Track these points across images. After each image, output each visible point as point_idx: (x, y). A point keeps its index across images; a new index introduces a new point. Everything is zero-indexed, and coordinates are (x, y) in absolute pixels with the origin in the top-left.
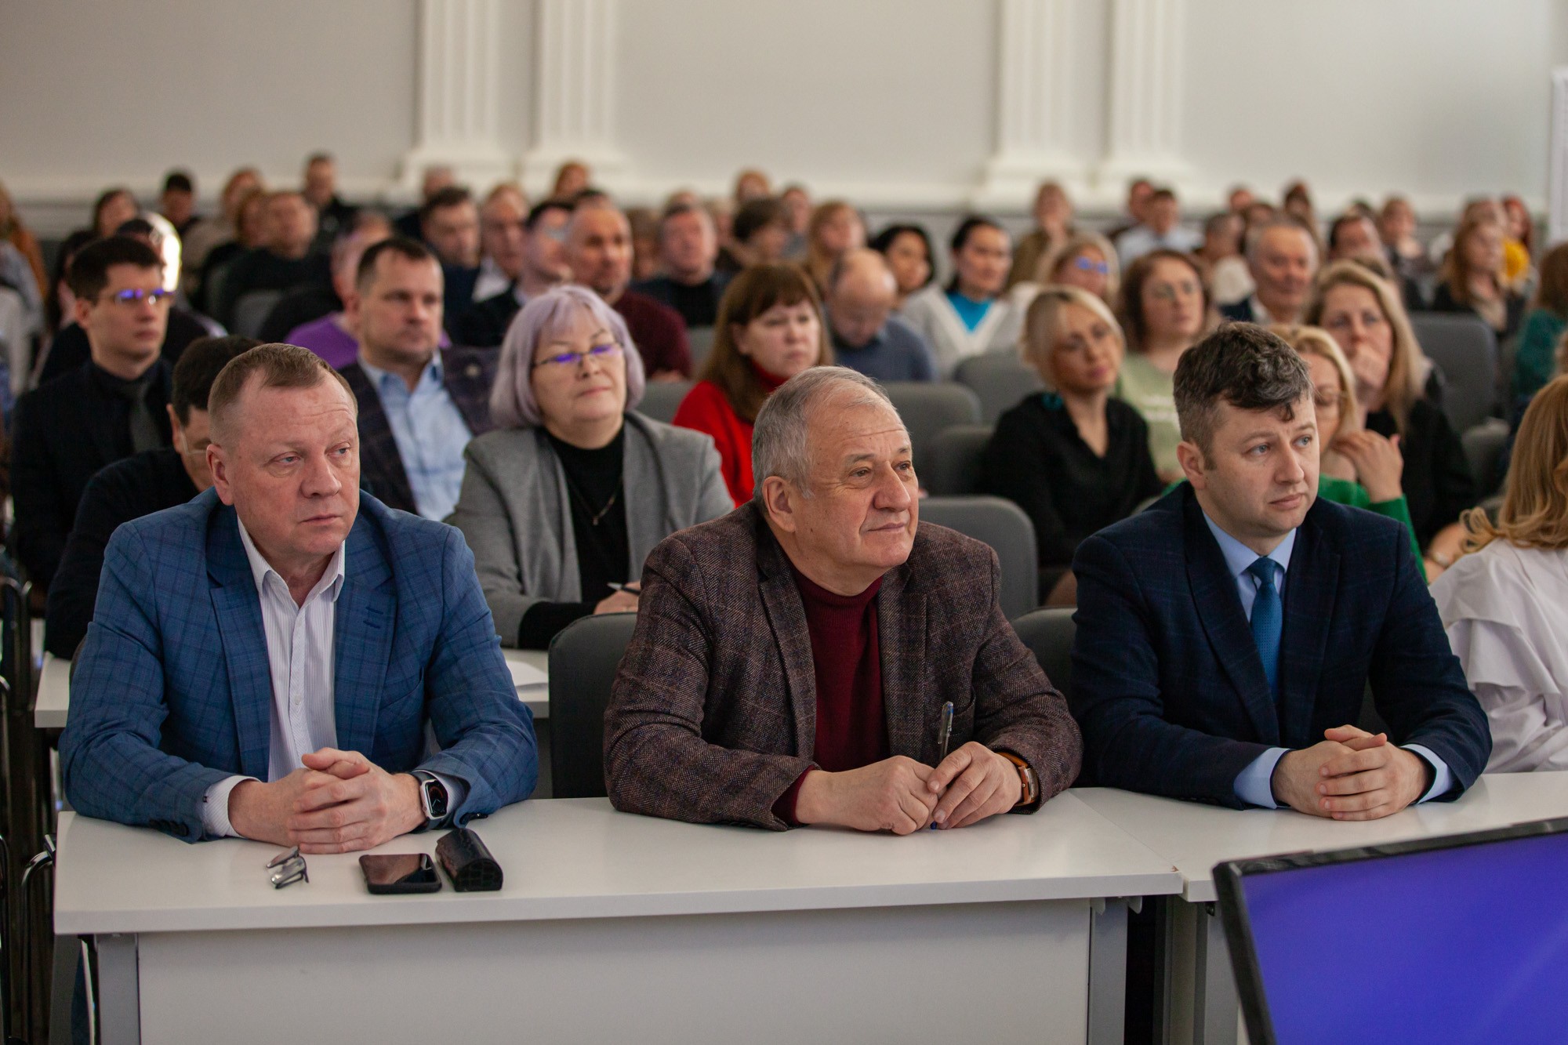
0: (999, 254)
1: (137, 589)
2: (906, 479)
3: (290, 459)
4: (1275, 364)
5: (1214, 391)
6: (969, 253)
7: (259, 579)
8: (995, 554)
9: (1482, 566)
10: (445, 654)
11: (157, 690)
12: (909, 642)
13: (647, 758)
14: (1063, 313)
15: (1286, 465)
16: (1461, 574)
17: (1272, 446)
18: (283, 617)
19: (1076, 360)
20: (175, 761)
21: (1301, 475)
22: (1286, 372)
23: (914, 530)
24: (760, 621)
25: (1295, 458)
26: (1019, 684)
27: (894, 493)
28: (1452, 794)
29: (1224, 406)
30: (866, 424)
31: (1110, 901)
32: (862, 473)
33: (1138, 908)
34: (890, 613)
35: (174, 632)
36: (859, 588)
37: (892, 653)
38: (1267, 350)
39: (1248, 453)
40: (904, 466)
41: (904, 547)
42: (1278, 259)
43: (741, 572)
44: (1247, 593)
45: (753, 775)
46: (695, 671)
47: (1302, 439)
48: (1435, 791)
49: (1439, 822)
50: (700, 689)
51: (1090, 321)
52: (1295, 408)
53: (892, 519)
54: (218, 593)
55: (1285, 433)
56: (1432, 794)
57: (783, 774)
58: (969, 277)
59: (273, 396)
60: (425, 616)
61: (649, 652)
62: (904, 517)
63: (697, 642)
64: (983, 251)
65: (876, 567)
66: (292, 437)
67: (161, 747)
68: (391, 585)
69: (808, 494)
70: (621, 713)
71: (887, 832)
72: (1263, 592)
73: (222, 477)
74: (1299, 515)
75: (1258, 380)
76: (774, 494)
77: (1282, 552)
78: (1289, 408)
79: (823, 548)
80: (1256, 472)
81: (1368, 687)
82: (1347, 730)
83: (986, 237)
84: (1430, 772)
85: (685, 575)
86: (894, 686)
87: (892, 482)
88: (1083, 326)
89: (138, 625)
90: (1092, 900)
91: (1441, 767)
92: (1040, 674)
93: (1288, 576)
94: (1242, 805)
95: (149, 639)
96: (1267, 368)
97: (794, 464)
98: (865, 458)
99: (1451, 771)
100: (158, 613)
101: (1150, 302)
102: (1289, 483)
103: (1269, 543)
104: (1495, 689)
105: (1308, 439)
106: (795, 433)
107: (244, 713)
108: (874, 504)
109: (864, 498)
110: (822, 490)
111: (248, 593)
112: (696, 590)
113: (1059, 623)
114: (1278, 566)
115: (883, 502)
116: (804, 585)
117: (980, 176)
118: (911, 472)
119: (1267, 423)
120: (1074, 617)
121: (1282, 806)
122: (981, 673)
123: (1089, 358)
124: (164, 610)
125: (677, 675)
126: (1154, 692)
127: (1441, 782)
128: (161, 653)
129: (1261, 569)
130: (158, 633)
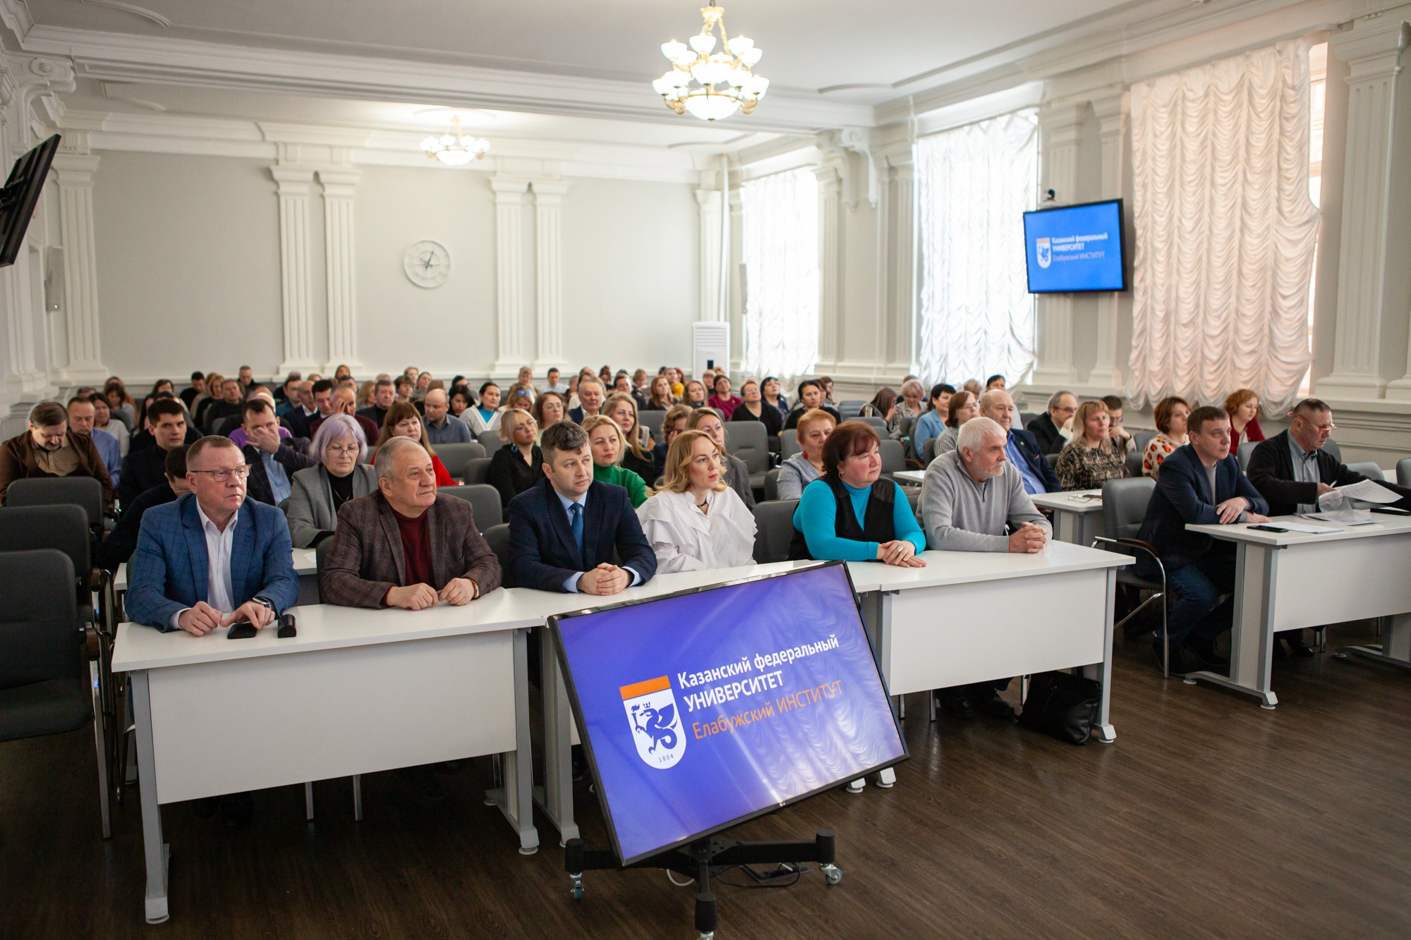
0: (497, 395)
1: (152, 532)
2: (431, 475)
3: (221, 473)
4: (574, 434)
5: (553, 444)
6: (486, 394)
7: (204, 524)
8: (470, 504)
9: (656, 501)
10: (271, 552)
11: (163, 573)
12: (439, 536)
13: (335, 585)
14: (517, 416)
15: (580, 470)
16: (649, 504)
17: (574, 463)
18: (215, 537)
19: (523, 433)
20: (168, 601)
21: (585, 473)
22: (578, 437)
23: (436, 493)
24: (379, 529)
25: (583, 467)
26: (480, 552)
27: (427, 480)
28: (641, 584)
29: (557, 450)
30: (414, 456)
31: (519, 629)
32: (416, 473)
33: (530, 632)
34: (432, 527)
35: (168, 546)
36: (417, 515)
37: (433, 541)
38: (571, 429)
39: (566, 466)
40: (431, 470)
41: (433, 499)
42: (589, 394)
43: (371, 512)
44: (570, 515)
45: (372, 589)
46: (354, 552)
47: (585, 460)
48: (635, 583)
49: (637, 594)
50: (357, 558)
51: (526, 418)
52: (582, 449)
53: (427, 490)
54: (187, 531)
55: (579, 459)
56: (634, 583)
57: (382, 589)
58: (486, 403)
59: (214, 450)
60: (265, 536)
61: (336, 547)
62: (431, 488)
63: (355, 540)
64: (491, 394)
65: (422, 507)
66: (223, 464)
67: (164, 596)
68: (254, 527)
69: (396, 483)
70: (326, 570)
71: (409, 609)
72: (576, 515)
73: (193, 484)
74: (587, 486)
75: (567, 440)
76: (384, 484)
77: (582, 500)
78: (579, 450)
79: (403, 501)
80: (569, 473)
81: (615, 547)
82: (604, 565)
83: (491, 389)
84: (632, 576)
85: (349, 516)
86: (434, 552)
87: (426, 476)
88: (524, 421)
89: (154, 546)
90: (514, 630)
91: (637, 575)
92: (488, 548)
93: (584, 509)
94: (567, 592)
95: (159, 550)
96: (571, 436)
97: (390, 472)
98: (416, 468)
99: (641, 575)
100: (162, 539)
101: (545, 409)
102: (581, 476)
103: (576, 498)
104: (661, 544)
105: (588, 460)
106: (389, 461)
107: (198, 576)
108: (420, 484)
109: (416, 483)
110: (401, 481)
111: (200, 530)
112: (353, 521)
113: (502, 530)
114: (581, 506)
115: (424, 483)
116: (398, 516)
117: (492, 367)
118: (433, 472)
119: (572, 455)
120: (509, 527)
121: (581, 591)
122: (466, 547)
123: (527, 431)
124: (164, 538)
125: (345, 555)
126: (537, 552)
127: (637, 579)
128: (165, 557)
129: (575, 507)
130: (163, 548)
